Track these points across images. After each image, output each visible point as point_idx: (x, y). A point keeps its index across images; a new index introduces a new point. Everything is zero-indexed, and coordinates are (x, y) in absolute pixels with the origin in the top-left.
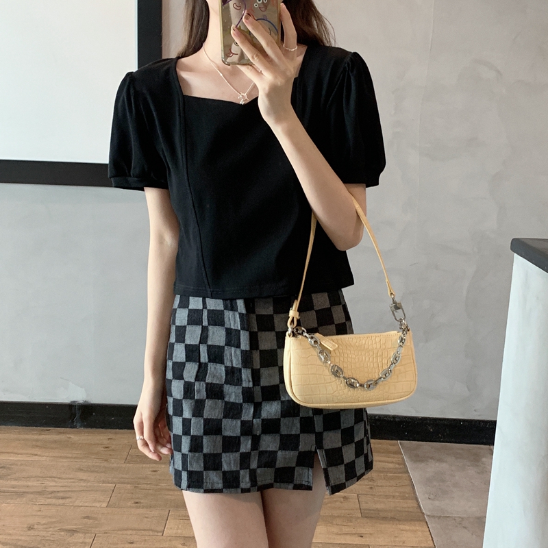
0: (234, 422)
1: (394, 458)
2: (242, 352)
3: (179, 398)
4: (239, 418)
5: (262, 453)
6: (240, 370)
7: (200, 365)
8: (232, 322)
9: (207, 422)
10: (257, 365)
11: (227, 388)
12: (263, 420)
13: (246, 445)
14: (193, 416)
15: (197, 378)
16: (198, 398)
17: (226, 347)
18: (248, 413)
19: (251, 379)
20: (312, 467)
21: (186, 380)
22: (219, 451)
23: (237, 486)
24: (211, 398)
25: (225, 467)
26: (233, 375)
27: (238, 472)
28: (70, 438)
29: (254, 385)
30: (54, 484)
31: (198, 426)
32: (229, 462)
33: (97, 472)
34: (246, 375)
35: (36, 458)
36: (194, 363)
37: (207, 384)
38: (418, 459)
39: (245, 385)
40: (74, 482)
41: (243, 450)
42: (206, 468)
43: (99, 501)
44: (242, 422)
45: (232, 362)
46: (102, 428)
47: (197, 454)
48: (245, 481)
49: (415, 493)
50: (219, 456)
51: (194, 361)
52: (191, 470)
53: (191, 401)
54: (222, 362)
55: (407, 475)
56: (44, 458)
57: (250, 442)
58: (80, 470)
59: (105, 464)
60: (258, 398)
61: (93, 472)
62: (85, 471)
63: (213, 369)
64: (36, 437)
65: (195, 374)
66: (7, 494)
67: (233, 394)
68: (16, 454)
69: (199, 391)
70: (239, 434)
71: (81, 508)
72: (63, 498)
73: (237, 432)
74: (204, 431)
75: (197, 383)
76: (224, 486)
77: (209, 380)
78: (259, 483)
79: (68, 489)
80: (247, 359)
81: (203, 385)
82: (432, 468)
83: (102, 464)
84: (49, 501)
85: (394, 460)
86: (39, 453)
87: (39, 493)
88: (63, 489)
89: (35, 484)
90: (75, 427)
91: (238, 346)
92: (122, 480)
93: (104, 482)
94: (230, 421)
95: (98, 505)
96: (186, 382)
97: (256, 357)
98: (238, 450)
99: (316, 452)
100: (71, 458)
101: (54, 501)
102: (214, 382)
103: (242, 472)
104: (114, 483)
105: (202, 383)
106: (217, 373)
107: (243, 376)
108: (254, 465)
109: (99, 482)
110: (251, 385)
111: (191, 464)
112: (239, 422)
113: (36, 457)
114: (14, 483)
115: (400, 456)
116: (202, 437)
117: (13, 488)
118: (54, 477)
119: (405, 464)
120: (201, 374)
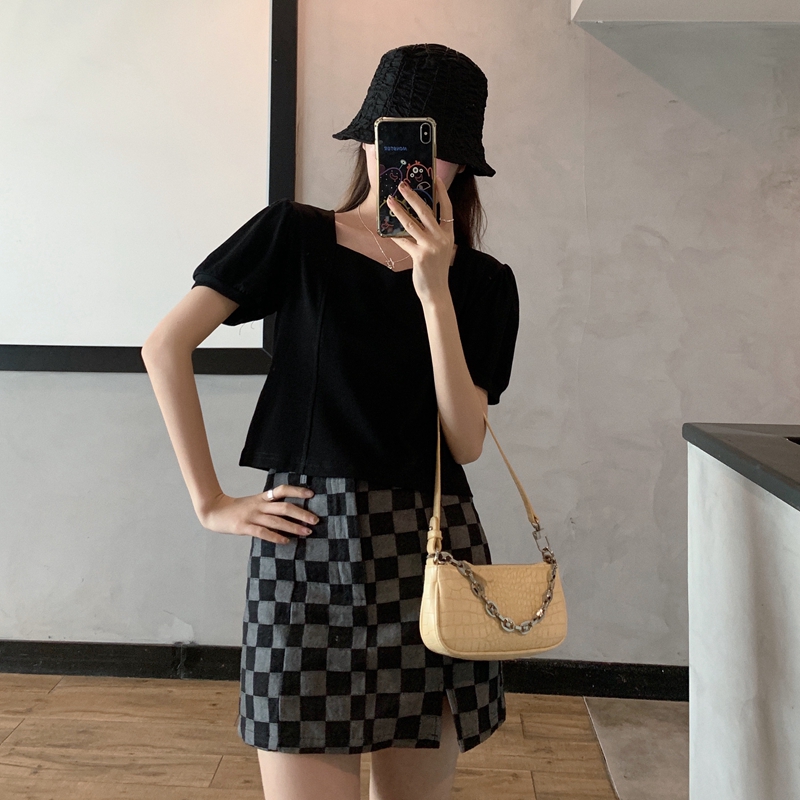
0: (343, 652)
1: (578, 720)
2: (352, 564)
3: (268, 624)
4: (349, 646)
5: (381, 697)
6: (350, 586)
7: (297, 584)
8: (337, 531)
9: (306, 652)
10: (371, 577)
11: (333, 609)
12: (380, 649)
13: (359, 686)
14: (288, 645)
15: (294, 599)
16: (295, 622)
17: (330, 563)
18: (360, 640)
19: (364, 596)
20: (440, 714)
21: (278, 600)
22: (323, 691)
23: (346, 744)
24: (312, 623)
25: (330, 716)
26: (341, 594)
27: (347, 723)
28: (170, 692)
29: (368, 603)
30: (146, 755)
31: (295, 658)
32: (337, 708)
33: (200, 738)
34: (358, 593)
35: (127, 719)
36: (288, 582)
37: (307, 605)
38: (609, 722)
39: (356, 603)
40: (170, 752)
41: (355, 692)
42: (304, 717)
43: (200, 779)
44: (353, 651)
45: (339, 579)
46: (211, 678)
47: (291, 698)
48: (357, 737)
49: (606, 768)
50: (323, 699)
51: (290, 580)
52: (284, 720)
53: (284, 627)
54: (326, 580)
55: (595, 744)
56: (135, 720)
57: (364, 680)
58: (180, 735)
59: (211, 727)
60: (373, 620)
61: (195, 738)
62: (187, 737)
63: (313, 588)
64: (130, 690)
65: (290, 593)
66: (85, 768)
67: (341, 616)
68: (102, 712)
69: (296, 614)
70: (349, 670)
71: (177, 789)
72: (155, 774)
73: (347, 666)
74: (302, 664)
75: (293, 605)
76: (326, 743)
77: (308, 601)
78: (376, 740)
79: (161, 762)
80: (358, 572)
81: (302, 606)
82: (628, 734)
83: (207, 728)
84: (137, 779)
85: (580, 723)
86: (131, 712)
87: (125, 767)
88: (155, 762)
89: (122, 754)
90: (178, 677)
91: (346, 558)
92: (230, 749)
93: (208, 752)
94: (337, 650)
95: (197, 784)
96: (277, 604)
97: (371, 567)
98: (348, 692)
99: (445, 693)
100: (170, 718)
101: (143, 779)
102: (316, 602)
103: (353, 724)
104: (221, 754)
105: (300, 604)
106: (319, 593)
107: (355, 594)
108: (370, 714)
109: (202, 753)
110: (364, 603)
111: (284, 712)
112: (349, 652)
113: (127, 717)
114: (95, 752)
115: (585, 717)
116: (299, 673)
117: (94, 760)
118: (147, 746)
119: (592, 730)
120: (299, 592)
